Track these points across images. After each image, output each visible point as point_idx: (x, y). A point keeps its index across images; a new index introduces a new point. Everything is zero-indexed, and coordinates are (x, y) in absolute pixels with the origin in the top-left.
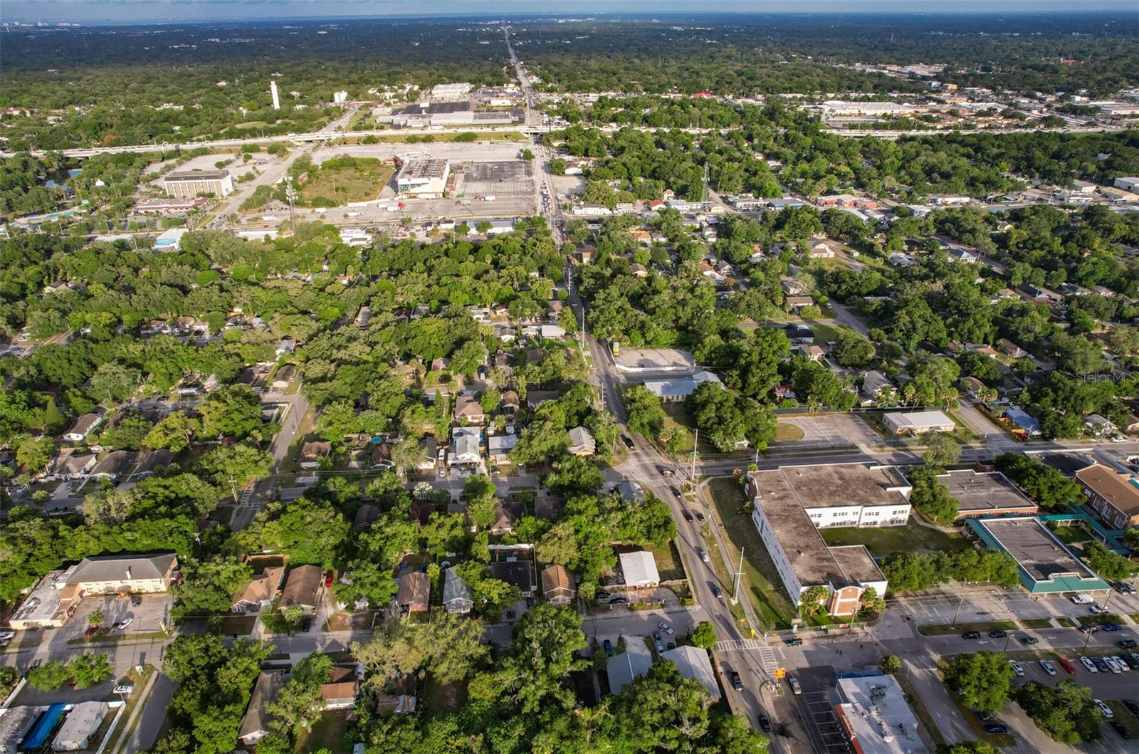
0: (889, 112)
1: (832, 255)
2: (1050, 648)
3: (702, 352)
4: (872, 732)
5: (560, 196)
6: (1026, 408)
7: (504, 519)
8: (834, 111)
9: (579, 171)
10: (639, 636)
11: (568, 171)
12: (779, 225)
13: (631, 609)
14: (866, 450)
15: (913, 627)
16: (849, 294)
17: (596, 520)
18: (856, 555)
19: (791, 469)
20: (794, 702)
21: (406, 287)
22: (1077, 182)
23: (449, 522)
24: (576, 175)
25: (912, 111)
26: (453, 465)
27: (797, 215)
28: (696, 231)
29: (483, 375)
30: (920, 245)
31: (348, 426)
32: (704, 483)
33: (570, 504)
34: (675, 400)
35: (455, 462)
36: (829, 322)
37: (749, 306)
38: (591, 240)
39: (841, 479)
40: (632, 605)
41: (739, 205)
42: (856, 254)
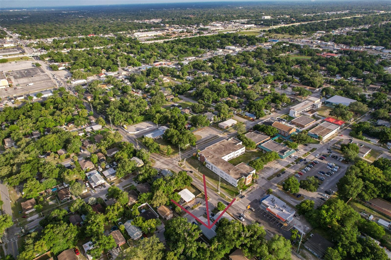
0: (155, 34)
1: (169, 81)
2: (294, 171)
3: (156, 120)
4: (279, 211)
5: (63, 78)
6: (249, 112)
7: (131, 198)
8: (139, 36)
9: (64, 68)
10: (201, 216)
11: (60, 69)
12: (148, 75)
13: (192, 209)
14: (221, 136)
15: (266, 179)
16: (183, 92)
17: (167, 185)
18: (243, 166)
19: (209, 148)
20: (254, 213)
21: (24, 126)
22: (218, 49)
23: (116, 208)
24: (63, 70)
25: (162, 33)
26: (95, 187)
27: (153, 70)
28: (121, 81)
29: (82, 151)
30: (192, 73)
31: (40, 188)
32: (185, 161)
33: (155, 183)
34: (157, 138)
35: (96, 186)
36: (182, 101)
37: (158, 102)
38: (87, 92)
39: (223, 146)
40: (192, 208)
41: (130, 70)
42: (176, 79)
